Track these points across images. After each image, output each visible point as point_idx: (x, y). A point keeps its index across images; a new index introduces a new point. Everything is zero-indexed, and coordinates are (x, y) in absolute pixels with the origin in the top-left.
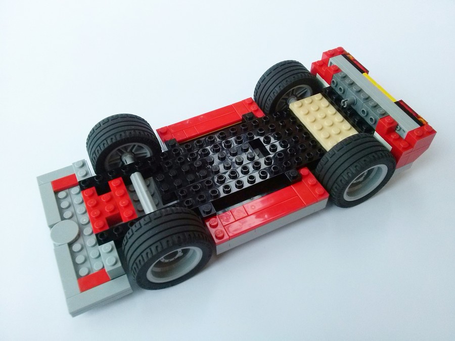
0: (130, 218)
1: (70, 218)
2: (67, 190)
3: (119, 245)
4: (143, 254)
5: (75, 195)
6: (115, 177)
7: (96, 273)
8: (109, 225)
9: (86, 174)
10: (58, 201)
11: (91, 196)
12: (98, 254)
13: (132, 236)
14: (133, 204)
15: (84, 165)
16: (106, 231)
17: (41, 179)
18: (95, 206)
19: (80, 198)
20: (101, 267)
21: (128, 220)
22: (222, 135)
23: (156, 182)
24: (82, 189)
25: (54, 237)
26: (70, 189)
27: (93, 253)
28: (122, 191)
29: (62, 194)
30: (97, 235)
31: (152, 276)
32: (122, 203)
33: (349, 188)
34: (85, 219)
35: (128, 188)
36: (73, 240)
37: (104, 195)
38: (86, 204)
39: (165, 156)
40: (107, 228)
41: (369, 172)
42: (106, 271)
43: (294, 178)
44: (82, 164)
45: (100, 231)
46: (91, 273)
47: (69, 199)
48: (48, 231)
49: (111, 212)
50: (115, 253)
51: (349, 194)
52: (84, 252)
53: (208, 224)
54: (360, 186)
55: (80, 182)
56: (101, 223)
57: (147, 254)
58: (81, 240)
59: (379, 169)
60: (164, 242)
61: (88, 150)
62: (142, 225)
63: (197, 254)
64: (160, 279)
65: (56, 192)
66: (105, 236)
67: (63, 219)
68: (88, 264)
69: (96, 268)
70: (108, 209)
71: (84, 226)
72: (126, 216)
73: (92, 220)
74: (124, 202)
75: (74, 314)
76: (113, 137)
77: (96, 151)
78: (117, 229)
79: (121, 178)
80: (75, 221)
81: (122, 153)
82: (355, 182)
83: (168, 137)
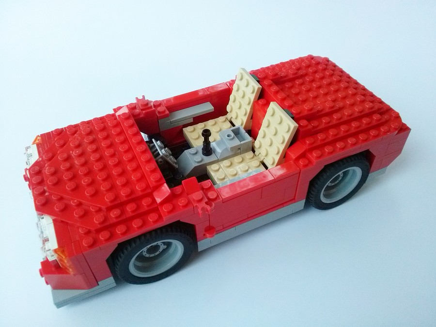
31: (134, 268)
33: (324, 191)
41: (345, 174)
51: (326, 196)
59: (354, 171)
63: (178, 249)
64: (142, 273)
75: (59, 305)
82: (330, 185)
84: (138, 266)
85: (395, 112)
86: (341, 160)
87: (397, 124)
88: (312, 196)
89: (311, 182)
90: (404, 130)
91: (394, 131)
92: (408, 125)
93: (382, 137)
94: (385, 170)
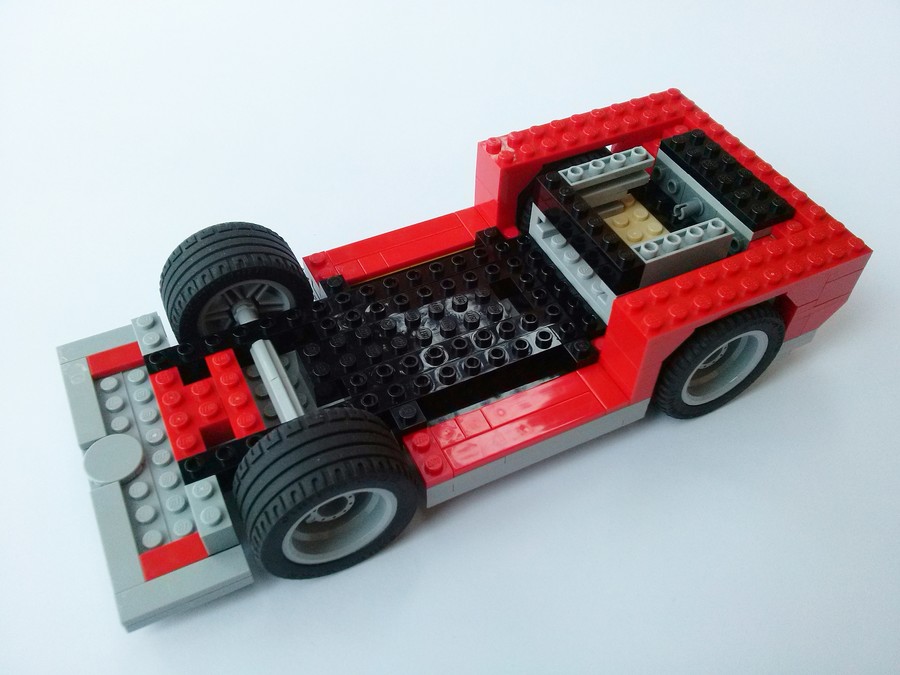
0: (249, 430)
1: (126, 430)
2: (120, 375)
3: (226, 486)
5: (137, 386)
6: (218, 349)
7: (178, 542)
8: (208, 444)
9: (161, 342)
10: (101, 395)
11: (169, 386)
12: (182, 504)
14: (256, 403)
15: (155, 323)
16: (201, 456)
17: (66, 352)
18: (177, 407)
19: (148, 389)
20: (189, 529)
21: (245, 434)
22: (436, 269)
23: (302, 358)
24: (152, 371)
25: (91, 467)
26: (125, 374)
27: (171, 502)
28: (233, 375)
29: (108, 383)
30: (181, 464)
31: (293, 548)
32: (233, 401)
33: (692, 379)
34: (156, 433)
35: (245, 372)
36: (132, 474)
37: (196, 384)
38: (160, 402)
39: (322, 309)
40: (203, 449)
41: (732, 347)
42: (201, 536)
43: (582, 355)
44: (151, 321)
45: (186, 456)
46: (169, 542)
47: (123, 392)
48: (79, 456)
49: (210, 418)
50: (219, 500)
51: (693, 391)
52: (153, 500)
53: (409, 443)
54: (714, 374)
55: (146, 357)
56: (191, 439)
58: (146, 475)
59: (752, 341)
60: (320, 476)
61: (163, 295)
63: (385, 505)
64: (309, 556)
65: (97, 379)
66: (199, 465)
67: (109, 431)
68: (160, 524)
69: (179, 530)
70: (204, 411)
71: (155, 448)
72: (240, 425)
73: (173, 434)
74: (237, 399)
75: (132, 625)
76: (224, 263)
78: (223, 452)
79: (231, 351)
80: (136, 438)
81: (235, 299)
82: (704, 366)
83: (327, 272)
84: (300, 542)
88: (665, 389)
89: (665, 362)
90: (862, 251)
92: (867, 243)
94: (812, 336)
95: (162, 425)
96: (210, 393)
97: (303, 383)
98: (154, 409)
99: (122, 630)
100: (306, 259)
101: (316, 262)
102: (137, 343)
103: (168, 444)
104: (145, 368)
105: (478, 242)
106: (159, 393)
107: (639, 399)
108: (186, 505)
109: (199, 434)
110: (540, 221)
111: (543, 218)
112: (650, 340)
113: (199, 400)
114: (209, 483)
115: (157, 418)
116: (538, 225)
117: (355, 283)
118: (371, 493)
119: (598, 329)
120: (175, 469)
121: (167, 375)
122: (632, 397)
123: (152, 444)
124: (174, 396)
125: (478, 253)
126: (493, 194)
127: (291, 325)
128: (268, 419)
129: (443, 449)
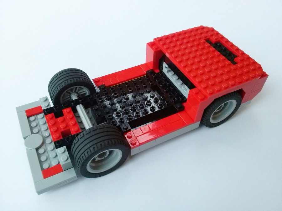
0: (76, 132)
1: (37, 133)
2: (36, 116)
3: (69, 149)
4: (85, 153)
5: (41, 119)
6: (67, 107)
7: (54, 167)
8: (63, 136)
9: (48, 106)
10: (30, 122)
11: (51, 119)
12: (55, 155)
13: (78, 141)
14: (78, 124)
15: (47, 100)
16: (61, 140)
17: (19, 109)
18: (53, 125)
19: (44, 120)
20: (57, 163)
21: (75, 133)
22: (134, 82)
23: (92, 110)
24: (46, 114)
25: (26, 144)
26: (37, 115)
27: (52, 155)
28: (71, 115)
29: (32, 118)
30: (55, 143)
31: (90, 168)
32: (71, 123)
33: (213, 115)
34: (47, 134)
35: (75, 115)
36: (39, 146)
37: (59, 118)
38: (48, 124)
39: (99, 95)
40: (62, 138)
41: (226, 105)
42: (61, 164)
43: (179, 108)
44: (45, 99)
45: (56, 140)
46: (51, 167)
47: (36, 121)
48: (23, 141)
49: (64, 128)
50: (67, 153)
51: (213, 119)
52: (46, 154)
53: (126, 136)
54: (220, 114)
55: (44, 110)
56: (58, 135)
57: (88, 152)
58: (44, 146)
59: (231, 102)
60: (99, 144)
61: (49, 91)
62: (85, 134)
63: (118, 154)
64: (96, 171)
65: (28, 117)
66: (60, 143)
67: (32, 133)
68: (48, 161)
69: (54, 163)
70: (62, 126)
71: (46, 138)
72: (73, 131)
73: (52, 134)
74: (72, 122)
76: (66, 81)
77: (55, 91)
78: (68, 139)
79: (70, 108)
80: (41, 135)
82: (217, 111)
83: (100, 84)
84: (92, 166)
85: (258, 64)
86: (224, 96)
87: (260, 72)
88: (204, 119)
89: (205, 110)
90: (264, 76)
91: (259, 77)
92: (267, 73)
93: (250, 81)
94: (250, 102)
95: (49, 131)
96: (64, 121)
97: (93, 118)
98: (46, 126)
99: (37, 194)
100: (93, 80)
101: (96, 81)
102: (41, 106)
103: (51, 137)
104: (44, 113)
105: (147, 74)
106: (48, 121)
107: (197, 121)
108: (56, 155)
109: (60, 133)
110: (166, 67)
111: (167, 66)
112: (200, 102)
113: (60, 123)
114: (63, 148)
115: (47, 129)
116: (165, 69)
117: (109, 87)
118: (114, 151)
119: (184, 100)
120: (53, 144)
121: (50, 115)
122: (195, 120)
123: (45, 137)
124: (53, 122)
125: (147, 77)
126: (151, 59)
127: (89, 100)
128: (82, 129)
129: (136, 137)
